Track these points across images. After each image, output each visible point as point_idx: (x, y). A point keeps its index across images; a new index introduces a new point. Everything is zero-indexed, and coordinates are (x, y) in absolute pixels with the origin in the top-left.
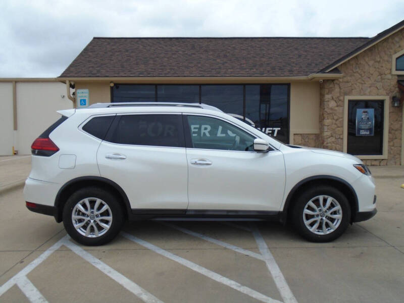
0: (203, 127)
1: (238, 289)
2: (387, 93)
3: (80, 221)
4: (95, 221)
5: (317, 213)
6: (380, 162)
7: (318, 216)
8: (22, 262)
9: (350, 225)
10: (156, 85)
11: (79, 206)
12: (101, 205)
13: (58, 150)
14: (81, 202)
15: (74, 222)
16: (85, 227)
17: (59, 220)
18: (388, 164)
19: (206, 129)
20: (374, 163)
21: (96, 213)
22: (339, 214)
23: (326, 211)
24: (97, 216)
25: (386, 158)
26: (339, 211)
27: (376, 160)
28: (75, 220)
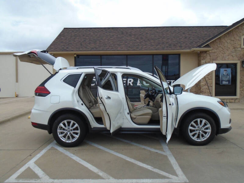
0: (129, 80)
1: (152, 170)
2: (238, 59)
3: (62, 133)
4: (70, 133)
5: (197, 128)
6: (235, 100)
7: (197, 130)
8: (30, 156)
9: (216, 136)
10: (101, 56)
11: (61, 125)
12: (74, 124)
13: (49, 93)
14: (63, 122)
15: (58, 134)
16: (64, 137)
17: (50, 133)
18: (240, 101)
19: (130, 81)
20: (231, 101)
21: (71, 128)
22: (209, 129)
23: (202, 128)
24: (71, 130)
25: (239, 98)
26: (209, 127)
27: (232, 99)
28: (59, 133)
